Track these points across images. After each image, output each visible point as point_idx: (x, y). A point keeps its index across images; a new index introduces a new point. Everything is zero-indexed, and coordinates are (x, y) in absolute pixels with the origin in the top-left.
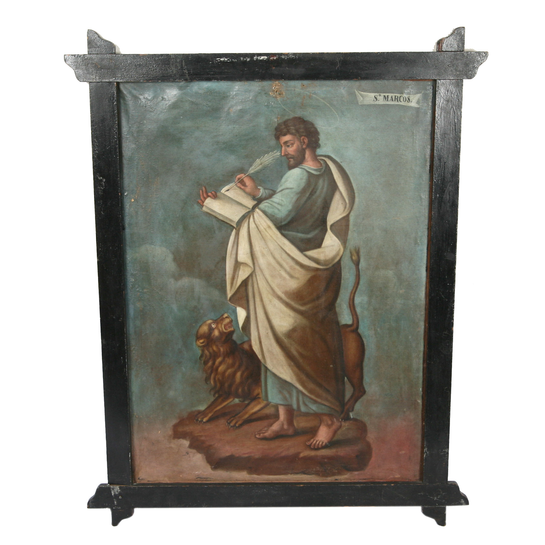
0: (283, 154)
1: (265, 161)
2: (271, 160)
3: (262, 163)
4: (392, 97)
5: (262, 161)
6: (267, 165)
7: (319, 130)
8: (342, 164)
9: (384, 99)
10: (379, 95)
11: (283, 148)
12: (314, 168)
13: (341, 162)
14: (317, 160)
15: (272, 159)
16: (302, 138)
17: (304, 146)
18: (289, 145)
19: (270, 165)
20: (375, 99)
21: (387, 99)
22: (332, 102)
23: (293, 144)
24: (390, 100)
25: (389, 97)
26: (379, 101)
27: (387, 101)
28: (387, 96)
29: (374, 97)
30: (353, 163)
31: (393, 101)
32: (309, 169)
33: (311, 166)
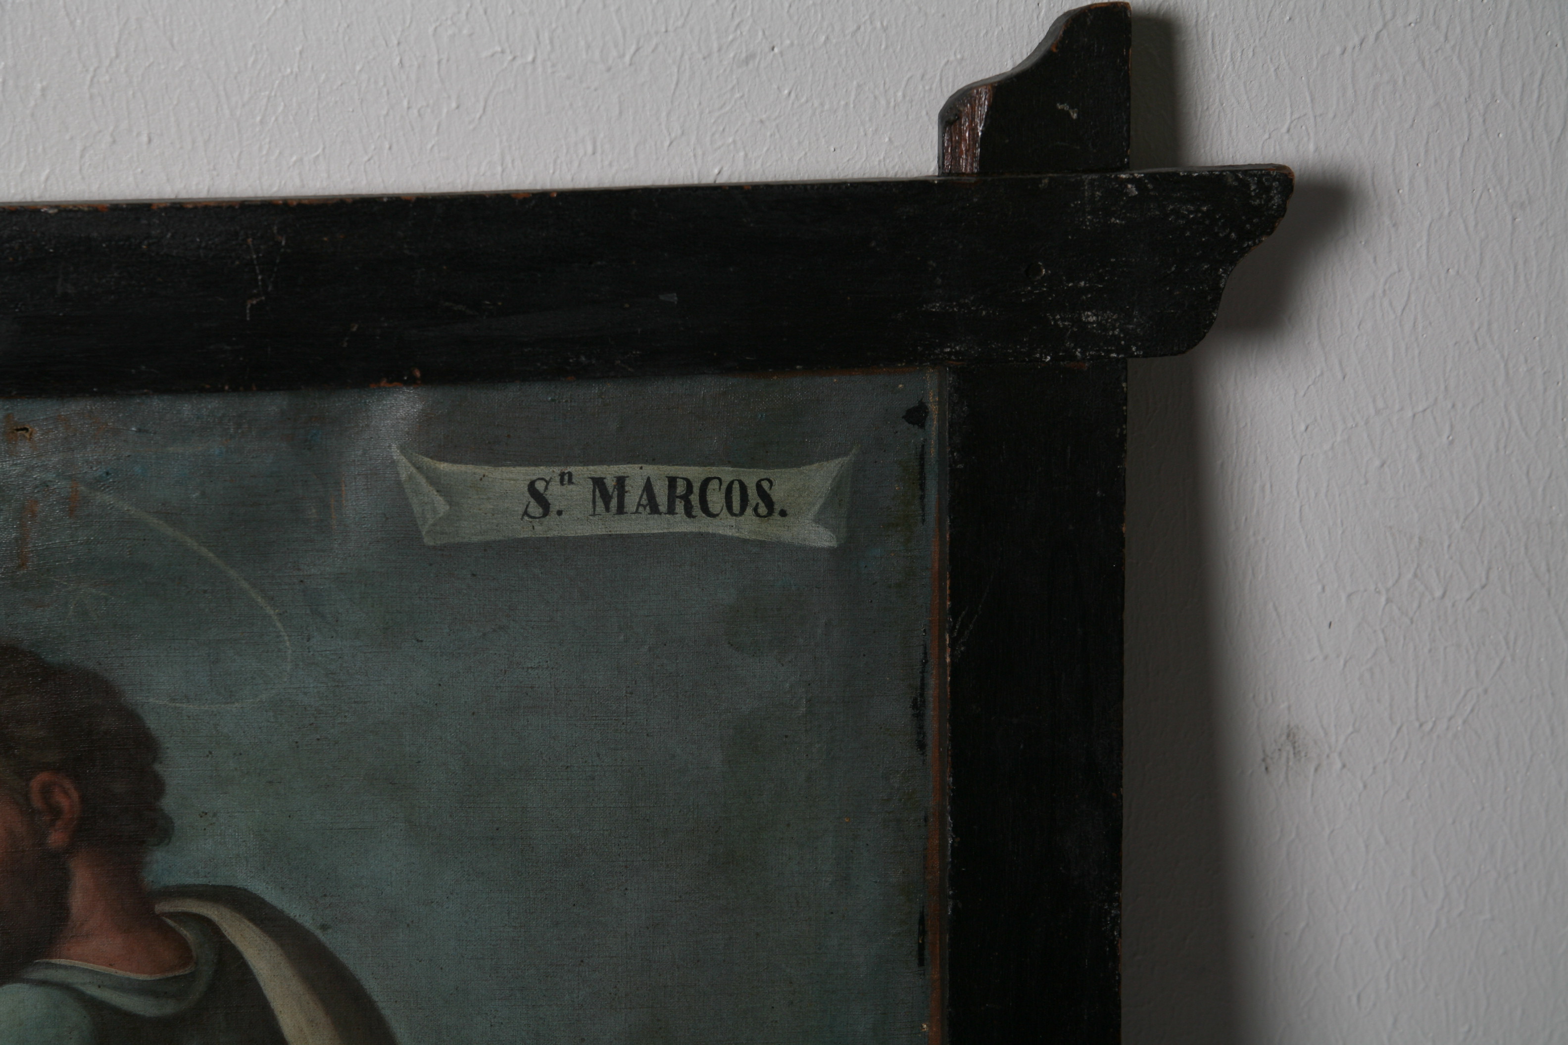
4: (648, 487)
7: (152, 723)
8: (330, 940)
9: (600, 503)
10: (562, 475)
12: (133, 976)
14: (158, 924)
16: (35, 785)
17: (56, 838)
20: (533, 503)
21: (614, 503)
24: (639, 505)
25: (627, 488)
26: (563, 516)
27: (617, 517)
28: (615, 479)
29: (527, 494)
30: (408, 925)
31: (656, 516)
32: (99, 987)
33: (111, 965)
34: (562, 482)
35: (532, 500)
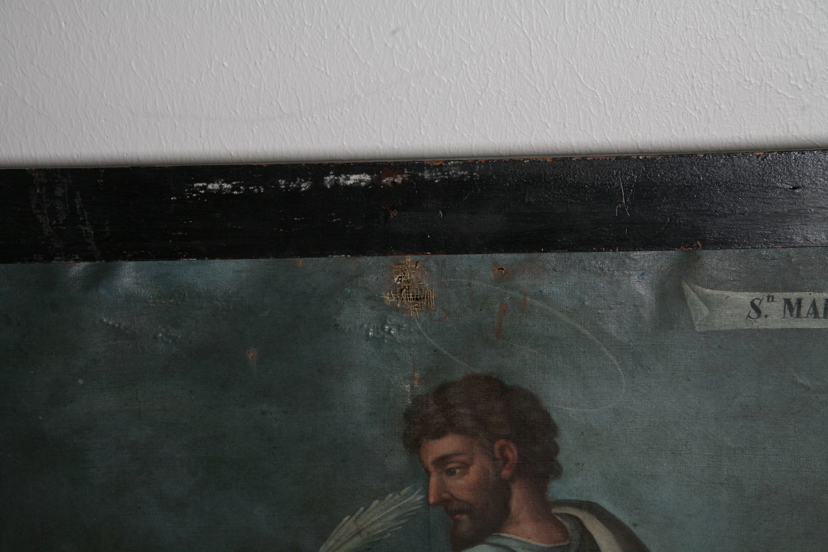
0: (432, 500)
1: (373, 523)
2: (391, 518)
3: (364, 529)
4: (814, 304)
5: (360, 523)
6: (380, 535)
7: (554, 417)
8: (638, 532)
9: (787, 312)
10: (769, 297)
11: (433, 480)
12: (540, 544)
13: (635, 525)
14: (552, 518)
15: (394, 515)
16: (497, 446)
17: (506, 473)
18: (453, 468)
19: (389, 534)
20: (753, 311)
21: (795, 312)
22: (601, 323)
23: (465, 466)
24: (808, 313)
25: (802, 305)
26: (767, 318)
27: (796, 319)
28: (796, 300)
29: (750, 306)
30: (678, 527)
31: (817, 319)
32: (523, 549)
33: (529, 538)
34: (768, 301)
35: (752, 310)
